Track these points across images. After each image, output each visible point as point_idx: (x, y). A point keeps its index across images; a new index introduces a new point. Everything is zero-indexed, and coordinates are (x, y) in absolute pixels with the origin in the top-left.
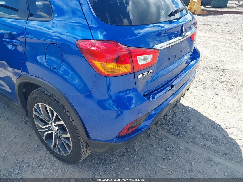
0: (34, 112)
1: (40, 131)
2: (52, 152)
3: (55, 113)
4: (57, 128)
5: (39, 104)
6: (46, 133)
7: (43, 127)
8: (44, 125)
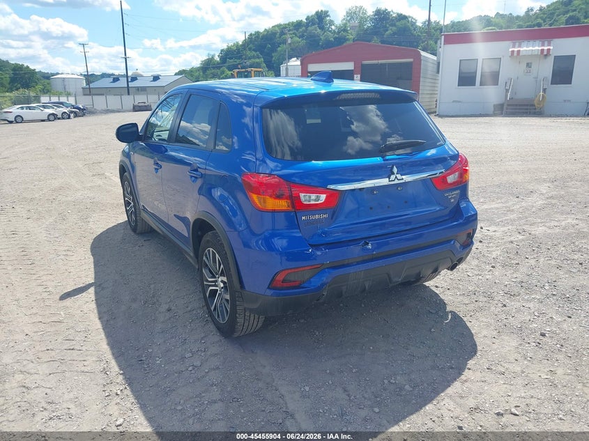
0: (204, 258)
1: (205, 283)
2: (211, 315)
3: (222, 266)
4: (222, 285)
5: (211, 249)
6: (211, 288)
7: (210, 280)
8: (212, 278)
